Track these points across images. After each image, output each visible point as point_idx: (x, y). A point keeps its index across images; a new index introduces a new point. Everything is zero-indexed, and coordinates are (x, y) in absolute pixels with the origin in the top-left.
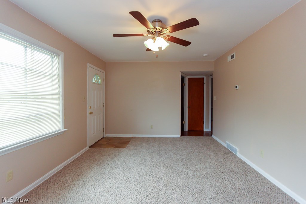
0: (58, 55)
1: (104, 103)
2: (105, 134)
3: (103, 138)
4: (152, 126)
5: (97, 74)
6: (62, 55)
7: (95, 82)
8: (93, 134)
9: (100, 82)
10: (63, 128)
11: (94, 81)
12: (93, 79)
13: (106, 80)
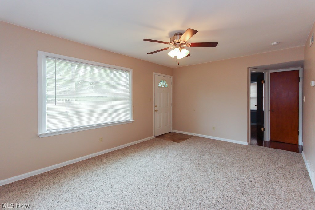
0: (128, 71)
1: (172, 103)
2: (173, 129)
3: (170, 132)
4: (213, 128)
5: (163, 80)
6: (131, 71)
7: (162, 86)
8: (160, 127)
9: (167, 86)
10: (132, 119)
11: (160, 86)
12: (160, 84)
13: (174, 84)
